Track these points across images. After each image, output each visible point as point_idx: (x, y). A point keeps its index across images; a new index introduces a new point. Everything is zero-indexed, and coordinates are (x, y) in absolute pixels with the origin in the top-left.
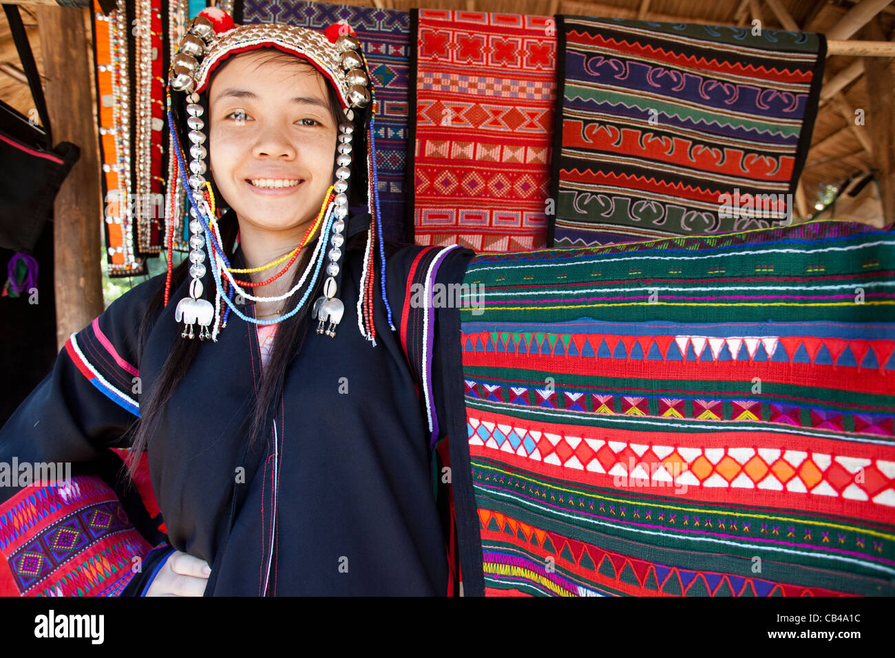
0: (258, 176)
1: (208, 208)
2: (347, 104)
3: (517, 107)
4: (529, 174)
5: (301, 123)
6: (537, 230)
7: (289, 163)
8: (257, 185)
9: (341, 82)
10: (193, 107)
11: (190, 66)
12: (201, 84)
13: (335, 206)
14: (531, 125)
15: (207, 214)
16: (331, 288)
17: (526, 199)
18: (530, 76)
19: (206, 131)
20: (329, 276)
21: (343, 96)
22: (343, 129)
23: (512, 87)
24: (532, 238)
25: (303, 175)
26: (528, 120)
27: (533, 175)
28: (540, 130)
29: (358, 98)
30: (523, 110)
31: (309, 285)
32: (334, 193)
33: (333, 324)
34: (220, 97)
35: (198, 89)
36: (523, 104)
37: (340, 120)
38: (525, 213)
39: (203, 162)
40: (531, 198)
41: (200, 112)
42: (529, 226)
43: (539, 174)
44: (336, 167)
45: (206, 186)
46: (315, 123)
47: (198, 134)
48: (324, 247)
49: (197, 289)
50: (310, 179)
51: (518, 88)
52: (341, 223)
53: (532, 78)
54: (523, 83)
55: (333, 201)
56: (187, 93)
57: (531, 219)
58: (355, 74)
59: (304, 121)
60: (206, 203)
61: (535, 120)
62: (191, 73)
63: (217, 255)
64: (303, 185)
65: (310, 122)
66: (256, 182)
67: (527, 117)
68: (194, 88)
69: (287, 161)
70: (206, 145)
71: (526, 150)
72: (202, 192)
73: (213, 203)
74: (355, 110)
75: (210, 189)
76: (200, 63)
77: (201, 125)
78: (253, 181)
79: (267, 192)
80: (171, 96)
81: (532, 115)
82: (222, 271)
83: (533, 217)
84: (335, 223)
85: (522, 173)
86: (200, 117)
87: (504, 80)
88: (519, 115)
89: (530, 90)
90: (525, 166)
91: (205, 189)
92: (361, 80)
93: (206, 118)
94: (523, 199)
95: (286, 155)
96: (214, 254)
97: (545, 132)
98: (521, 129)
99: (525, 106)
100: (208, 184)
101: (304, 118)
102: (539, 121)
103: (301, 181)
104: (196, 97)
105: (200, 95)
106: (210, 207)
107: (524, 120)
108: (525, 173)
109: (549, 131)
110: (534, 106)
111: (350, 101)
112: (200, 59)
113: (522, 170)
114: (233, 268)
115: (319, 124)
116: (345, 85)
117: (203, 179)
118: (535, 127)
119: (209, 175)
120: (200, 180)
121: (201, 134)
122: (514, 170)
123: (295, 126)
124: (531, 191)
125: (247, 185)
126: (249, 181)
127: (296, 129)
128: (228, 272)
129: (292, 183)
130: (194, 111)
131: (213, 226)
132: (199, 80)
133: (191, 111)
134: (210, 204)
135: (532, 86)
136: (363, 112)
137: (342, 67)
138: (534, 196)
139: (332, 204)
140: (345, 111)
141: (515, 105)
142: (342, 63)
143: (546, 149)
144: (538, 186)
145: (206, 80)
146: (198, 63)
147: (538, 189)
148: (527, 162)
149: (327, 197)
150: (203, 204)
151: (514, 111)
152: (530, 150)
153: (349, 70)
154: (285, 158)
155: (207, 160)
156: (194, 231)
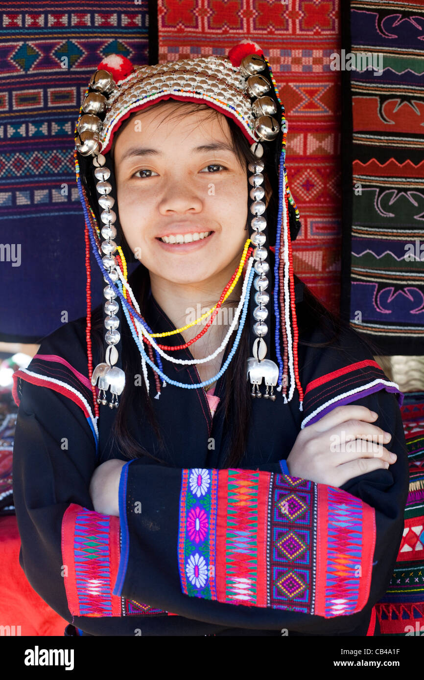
0: (166, 232)
1: (121, 274)
2: (255, 139)
3: (290, 84)
4: (311, 169)
5: (207, 170)
6: (325, 242)
7: (196, 215)
8: (167, 242)
9: (246, 117)
10: (100, 171)
11: (94, 128)
12: (105, 145)
13: (255, 261)
14: (311, 105)
15: (120, 279)
16: (261, 349)
17: (310, 202)
18: (305, 44)
19: (114, 194)
20: (256, 337)
21: (250, 132)
22: (252, 169)
23: (282, 59)
24: (321, 253)
25: (213, 227)
26: (306, 99)
27: (318, 170)
28: (323, 111)
29: (266, 131)
30: (298, 87)
31: (232, 347)
32: (252, 246)
33: (270, 387)
34: (124, 157)
35: (103, 149)
36: (297, 78)
37: (248, 159)
38: (309, 220)
39: (113, 227)
40: (317, 200)
41: (107, 175)
42: (316, 237)
43: (325, 168)
44: (250, 216)
45: (117, 251)
46: (221, 168)
47: (107, 199)
48: (246, 306)
49: (113, 356)
50: (220, 230)
51: (290, 58)
52: (264, 280)
53: (307, 46)
54: (297, 53)
55: (252, 256)
56: (93, 156)
57: (317, 228)
58: (261, 103)
59: (209, 168)
60: (118, 268)
61: (316, 99)
62: (95, 136)
63: (135, 320)
64: (214, 236)
65: (214, 168)
66: (166, 239)
67: (303, 96)
68: (99, 151)
69: (194, 214)
70: (115, 209)
71: (305, 138)
72: (114, 257)
73: (125, 267)
74: (264, 144)
75: (122, 254)
76: (103, 120)
77: (109, 189)
78: (163, 238)
79: (177, 249)
80: (79, 163)
81: (311, 93)
82: (143, 335)
83: (320, 225)
84: (257, 280)
85: (302, 168)
86: (108, 180)
87: (271, 51)
88: (294, 94)
89: (307, 61)
90: (305, 158)
91: (116, 254)
92: (270, 109)
93: (113, 181)
94: (305, 202)
95: (193, 209)
96: (132, 319)
97: (330, 113)
98: (297, 111)
99: (301, 81)
100: (119, 248)
101: (208, 164)
102: (321, 99)
103: (211, 233)
104: (102, 160)
105: (105, 156)
106: (122, 271)
107: (301, 99)
108: (306, 168)
109: (335, 112)
110: (313, 81)
111: (257, 136)
112: (101, 116)
113: (301, 165)
114: (155, 332)
115: (225, 169)
116: (252, 117)
117: (114, 244)
118: (316, 107)
119: (121, 239)
120: (112, 246)
121: (109, 197)
122: (292, 165)
123: (200, 175)
124: (315, 192)
125: (157, 242)
126: (160, 239)
127: (201, 177)
128: (150, 337)
129: (202, 236)
130: (102, 175)
131: (127, 291)
132: (103, 141)
133: (99, 176)
134: (122, 269)
135: (310, 55)
136: (273, 146)
137: (247, 96)
138: (320, 197)
139: (251, 260)
140: (253, 148)
141: (287, 81)
142: (247, 91)
143: (333, 135)
144: (325, 184)
145: (110, 140)
146: (100, 121)
147: (325, 188)
148: (308, 153)
149: (245, 252)
150: (115, 269)
151: (287, 88)
152: (311, 138)
153: (255, 98)
154: (192, 211)
155: (117, 225)
156: (108, 297)
